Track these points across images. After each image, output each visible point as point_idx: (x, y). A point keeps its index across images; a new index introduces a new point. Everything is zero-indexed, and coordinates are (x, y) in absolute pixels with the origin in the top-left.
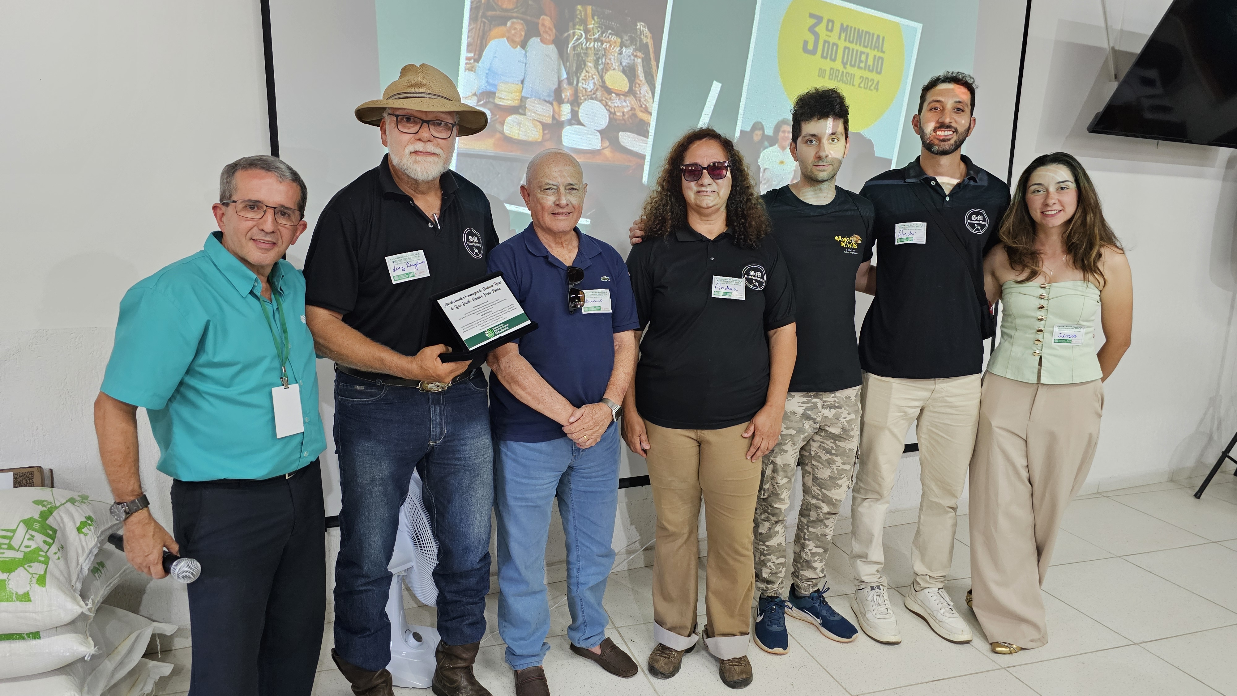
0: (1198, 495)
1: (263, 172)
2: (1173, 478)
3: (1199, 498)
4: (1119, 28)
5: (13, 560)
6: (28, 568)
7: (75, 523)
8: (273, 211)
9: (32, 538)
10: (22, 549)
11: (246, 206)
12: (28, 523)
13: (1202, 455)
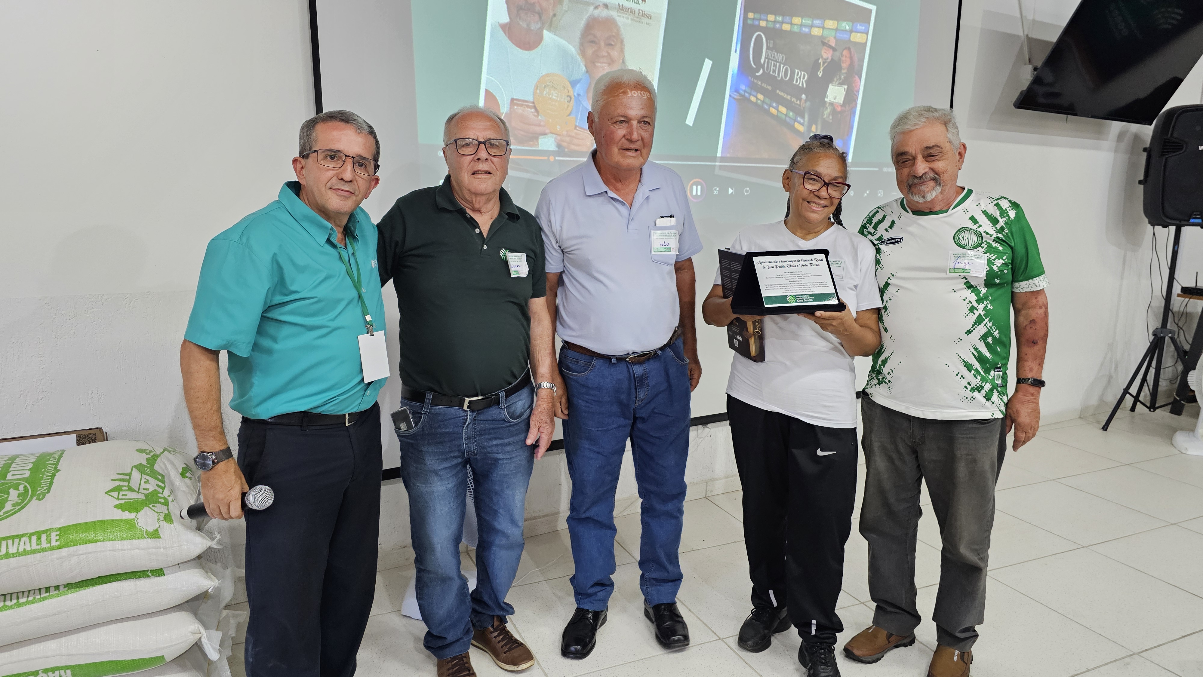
0: (1105, 428)
1: (342, 124)
2: (1083, 415)
3: (1106, 430)
4: (1031, 18)
5: (137, 501)
6: (153, 508)
7: (177, 469)
8: (352, 161)
9: (147, 482)
10: (141, 491)
11: (326, 157)
12: (139, 468)
13: (1103, 394)
